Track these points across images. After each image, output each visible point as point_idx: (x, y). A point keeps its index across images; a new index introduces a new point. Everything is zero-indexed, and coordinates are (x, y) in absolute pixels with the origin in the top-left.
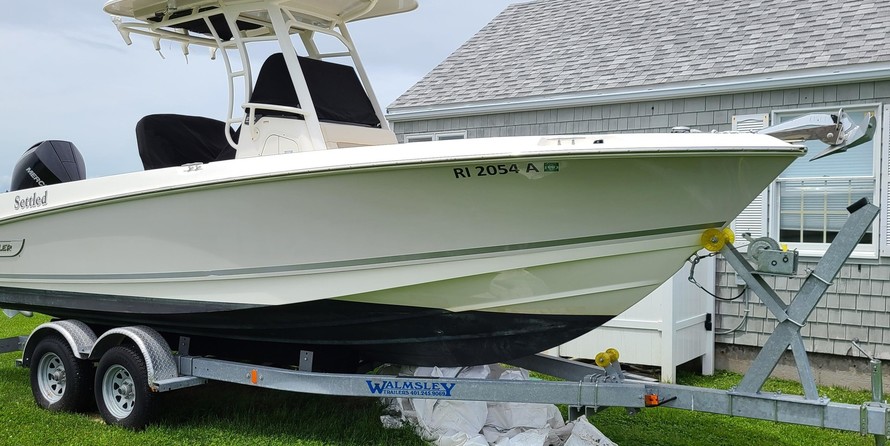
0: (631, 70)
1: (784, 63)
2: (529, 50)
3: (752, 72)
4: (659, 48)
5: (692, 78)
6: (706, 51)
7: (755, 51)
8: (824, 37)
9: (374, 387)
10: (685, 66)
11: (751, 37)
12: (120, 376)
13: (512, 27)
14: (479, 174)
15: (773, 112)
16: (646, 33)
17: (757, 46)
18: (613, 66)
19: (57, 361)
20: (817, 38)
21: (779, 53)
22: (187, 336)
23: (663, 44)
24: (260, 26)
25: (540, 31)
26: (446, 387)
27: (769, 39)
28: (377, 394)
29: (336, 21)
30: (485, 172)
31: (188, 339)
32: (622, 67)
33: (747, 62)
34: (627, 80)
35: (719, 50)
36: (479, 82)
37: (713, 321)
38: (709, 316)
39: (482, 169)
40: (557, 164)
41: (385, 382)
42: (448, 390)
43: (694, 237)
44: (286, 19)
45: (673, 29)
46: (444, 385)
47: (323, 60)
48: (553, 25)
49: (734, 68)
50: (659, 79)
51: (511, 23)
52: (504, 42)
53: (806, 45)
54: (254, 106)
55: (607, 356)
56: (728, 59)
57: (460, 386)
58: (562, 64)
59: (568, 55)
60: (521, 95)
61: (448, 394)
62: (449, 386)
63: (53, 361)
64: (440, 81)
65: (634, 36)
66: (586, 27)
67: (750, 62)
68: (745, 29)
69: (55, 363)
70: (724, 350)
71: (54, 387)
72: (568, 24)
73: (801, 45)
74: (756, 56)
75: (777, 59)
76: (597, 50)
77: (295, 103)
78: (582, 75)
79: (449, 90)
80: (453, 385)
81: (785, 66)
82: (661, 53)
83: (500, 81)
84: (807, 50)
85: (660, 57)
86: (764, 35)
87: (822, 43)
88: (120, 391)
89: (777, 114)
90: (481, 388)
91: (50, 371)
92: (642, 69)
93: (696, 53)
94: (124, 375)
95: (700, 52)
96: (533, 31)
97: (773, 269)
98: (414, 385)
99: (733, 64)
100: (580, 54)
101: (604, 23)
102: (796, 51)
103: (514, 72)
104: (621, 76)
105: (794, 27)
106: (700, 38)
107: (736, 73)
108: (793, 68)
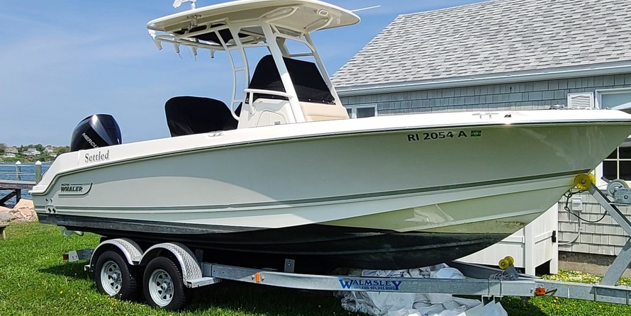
0: (493, 61)
1: (603, 57)
2: (417, 47)
3: (580, 64)
4: (512, 46)
5: (538, 68)
6: (545, 49)
7: (581, 49)
8: (628, 40)
9: (344, 284)
10: (532, 59)
11: (576, 39)
12: (161, 277)
13: (403, 31)
14: (425, 139)
15: (596, 91)
16: (501, 36)
17: (582, 45)
18: (480, 58)
19: (115, 266)
20: (624, 40)
21: (598, 50)
22: (201, 249)
23: (514, 43)
24: (247, 36)
25: (424, 34)
26: (395, 284)
27: (589, 41)
28: (346, 289)
29: (303, 32)
30: (430, 137)
31: (202, 251)
32: (486, 59)
33: (576, 56)
34: (492, 69)
35: (555, 48)
36: (384, 70)
37: (556, 236)
38: (554, 233)
39: (428, 135)
40: (480, 132)
41: (352, 281)
42: (397, 286)
43: (569, 180)
44: (274, 32)
45: (520, 34)
46: (394, 282)
47: (292, 58)
48: (432, 30)
49: (567, 61)
50: (515, 68)
51: (402, 28)
52: (398, 41)
53: (616, 45)
54: (252, 91)
55: (507, 262)
56: (562, 54)
57: (405, 283)
58: (443, 57)
59: (446, 51)
60: (416, 79)
61: (397, 289)
62: (397, 283)
63: (111, 267)
64: (355, 69)
65: (492, 38)
66: (456, 32)
67: (578, 56)
68: (572, 33)
69: (113, 268)
70: (565, 256)
71: (112, 284)
72: (443, 29)
73: (613, 45)
74: (582, 52)
75: (597, 54)
76: (467, 47)
77: (282, 88)
78: (458, 65)
79: (363, 76)
80: (400, 282)
81: (604, 60)
82: (513, 50)
83: (399, 69)
84: (618, 48)
85: (513, 53)
86: (586, 38)
87: (627, 43)
88: (162, 287)
89: (598, 92)
90: (420, 284)
91: (110, 273)
92: (501, 61)
93: (538, 50)
94: (163, 276)
95: (542, 49)
96: (418, 34)
97: (625, 201)
98: (372, 283)
99: (566, 58)
100: (455, 50)
101: (469, 29)
102: (610, 49)
103: (408, 63)
104: (487, 66)
105: (606, 32)
106: (540, 40)
107: (570, 64)
108: (610, 61)
